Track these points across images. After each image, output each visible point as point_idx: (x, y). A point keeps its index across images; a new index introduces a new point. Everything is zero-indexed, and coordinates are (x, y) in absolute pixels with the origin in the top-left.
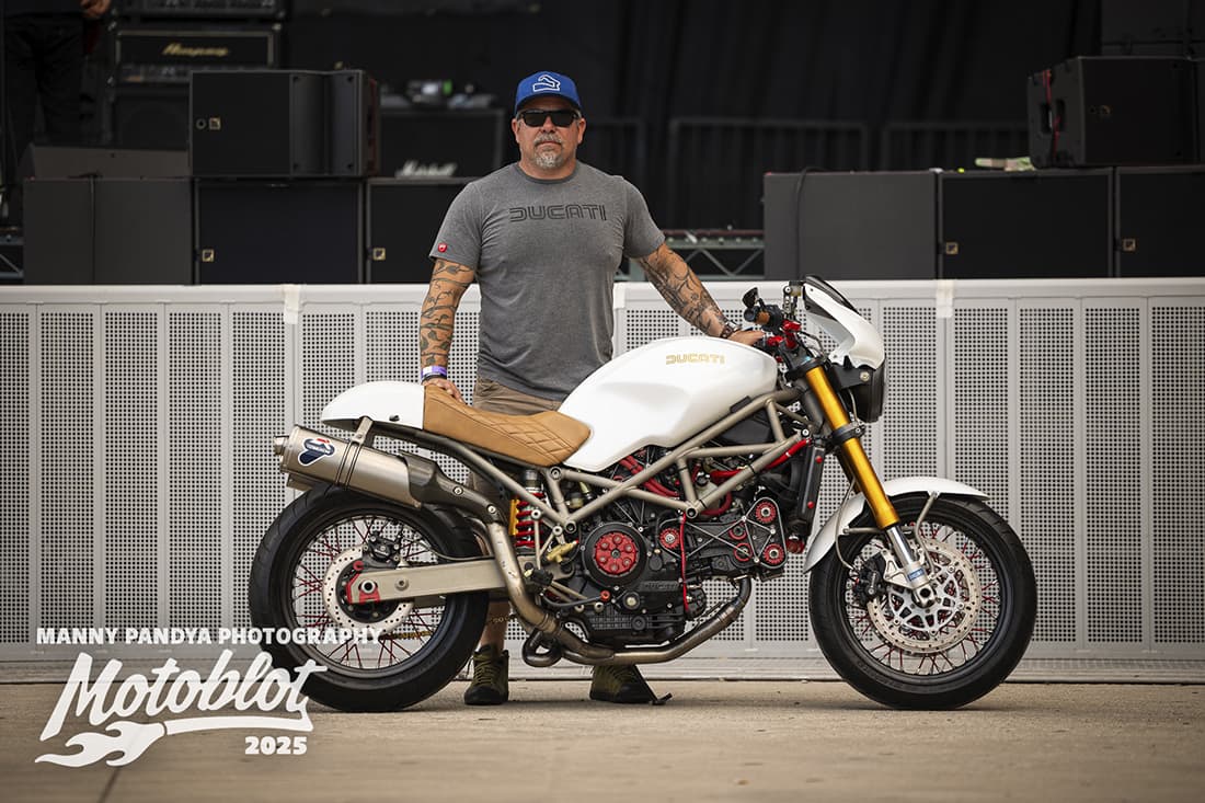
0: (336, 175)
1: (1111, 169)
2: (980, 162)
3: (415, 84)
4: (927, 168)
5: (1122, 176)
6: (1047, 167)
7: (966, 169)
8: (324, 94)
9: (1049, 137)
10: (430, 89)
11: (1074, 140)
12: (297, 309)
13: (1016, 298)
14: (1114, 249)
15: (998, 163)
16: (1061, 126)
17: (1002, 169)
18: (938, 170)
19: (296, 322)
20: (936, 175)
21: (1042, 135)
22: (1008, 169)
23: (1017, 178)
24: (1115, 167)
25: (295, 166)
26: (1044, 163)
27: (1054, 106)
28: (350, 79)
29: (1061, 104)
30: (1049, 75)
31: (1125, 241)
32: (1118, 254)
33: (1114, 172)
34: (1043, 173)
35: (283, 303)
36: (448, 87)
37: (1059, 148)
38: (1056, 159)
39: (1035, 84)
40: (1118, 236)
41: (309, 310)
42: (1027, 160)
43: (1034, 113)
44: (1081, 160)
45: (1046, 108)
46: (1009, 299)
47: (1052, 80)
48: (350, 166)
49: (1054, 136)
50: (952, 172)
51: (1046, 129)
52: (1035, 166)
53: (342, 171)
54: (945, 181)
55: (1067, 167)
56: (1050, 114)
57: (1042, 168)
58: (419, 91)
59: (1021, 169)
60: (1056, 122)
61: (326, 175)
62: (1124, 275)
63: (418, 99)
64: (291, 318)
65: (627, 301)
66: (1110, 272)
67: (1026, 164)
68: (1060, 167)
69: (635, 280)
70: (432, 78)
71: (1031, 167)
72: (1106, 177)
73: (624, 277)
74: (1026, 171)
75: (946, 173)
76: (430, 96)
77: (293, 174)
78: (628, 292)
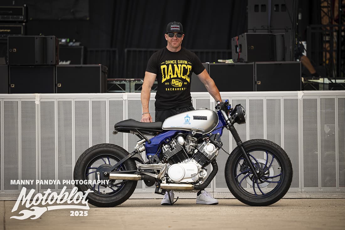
0: (48, 64)
1: (254, 63)
2: (219, 61)
3: (60, 39)
4: (205, 62)
5: (257, 64)
6: (237, 62)
7: (215, 63)
8: (44, 42)
9: (238, 54)
10: (63, 41)
11: (244, 55)
12: (39, 100)
13: (231, 97)
14: (255, 84)
15: (224, 61)
16: (241, 51)
17: (225, 62)
18: (209, 63)
19: (39, 104)
20: (208, 64)
21: (235, 53)
22: (226, 63)
23: (229, 65)
24: (255, 62)
25: (37, 62)
26: (236, 61)
27: (239, 46)
28: (51, 38)
29: (241, 45)
30: (237, 38)
31: (258, 81)
32: (256, 85)
33: (255, 64)
34: (236, 64)
35: (35, 98)
36: (68, 40)
37: (240, 57)
38: (240, 60)
39: (234, 40)
40: (256, 80)
41: (42, 100)
42: (232, 60)
43: (233, 48)
44: (246, 60)
45: (236, 46)
46: (229, 97)
47: (238, 39)
48: (52, 62)
49: (239, 54)
50: (212, 63)
51: (237, 52)
52: (234, 62)
53: (49, 63)
54: (211, 66)
55: (242, 62)
56: (238, 48)
57: (236, 62)
58: (61, 41)
59: (230, 63)
60: (240, 50)
61: (45, 64)
62: (257, 91)
63: (60, 43)
64: (37, 102)
65: (128, 98)
66: (254, 90)
67: (231, 61)
68: (241, 62)
69: (127, 92)
70: (64, 38)
71: (232, 62)
72: (253, 65)
73: (124, 91)
74: (231, 63)
75: (211, 63)
76: (63, 42)
77: (36, 64)
78: (128, 95)
